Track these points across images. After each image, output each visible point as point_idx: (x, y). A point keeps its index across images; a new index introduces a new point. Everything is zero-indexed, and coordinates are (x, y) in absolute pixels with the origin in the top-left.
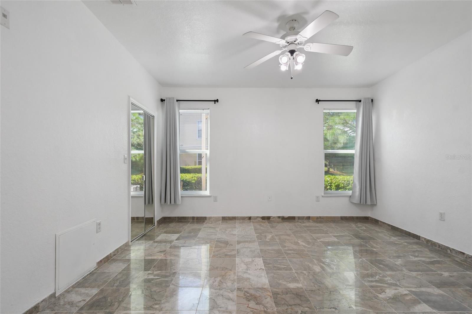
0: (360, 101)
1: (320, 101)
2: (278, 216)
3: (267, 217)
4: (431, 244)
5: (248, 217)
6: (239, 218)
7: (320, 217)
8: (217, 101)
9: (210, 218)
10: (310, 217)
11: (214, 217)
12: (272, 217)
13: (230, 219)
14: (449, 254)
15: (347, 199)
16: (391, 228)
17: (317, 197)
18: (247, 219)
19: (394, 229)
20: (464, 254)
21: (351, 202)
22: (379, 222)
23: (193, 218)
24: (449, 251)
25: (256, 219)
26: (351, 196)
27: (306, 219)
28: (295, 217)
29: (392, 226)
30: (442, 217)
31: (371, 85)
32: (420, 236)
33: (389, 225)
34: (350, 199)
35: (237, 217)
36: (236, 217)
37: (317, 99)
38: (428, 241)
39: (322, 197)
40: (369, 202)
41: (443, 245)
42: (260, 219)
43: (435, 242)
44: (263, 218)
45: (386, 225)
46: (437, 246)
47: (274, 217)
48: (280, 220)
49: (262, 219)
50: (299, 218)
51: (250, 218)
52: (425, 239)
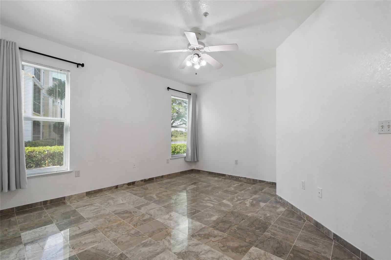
0: (190, 94)
1: (170, 89)
2: (141, 180)
3: (132, 182)
4: (231, 177)
5: (115, 186)
6: (106, 189)
7: (169, 174)
8: (83, 65)
9: (70, 197)
10: (163, 176)
11: (75, 195)
12: (137, 182)
13: (96, 193)
14: (240, 180)
15: (183, 159)
16: (209, 173)
17: (168, 160)
18: (114, 188)
19: (210, 174)
20: (246, 178)
21: (185, 161)
22: (201, 171)
23: (45, 202)
24: (240, 179)
25: (123, 187)
26: (185, 157)
27: (161, 178)
28: (153, 178)
29: (209, 172)
30: (236, 162)
31: (195, 86)
32: (225, 174)
33: (207, 172)
34: (185, 159)
35: (104, 188)
36: (102, 189)
37: (169, 87)
38: (230, 176)
39: (171, 159)
40: (196, 160)
41: (237, 176)
42: (126, 185)
43: (233, 176)
44: (129, 184)
45: (205, 172)
46: (234, 177)
47: (138, 181)
48: (143, 183)
49: (128, 186)
50: (157, 178)
51: (117, 187)
52: (228, 175)
